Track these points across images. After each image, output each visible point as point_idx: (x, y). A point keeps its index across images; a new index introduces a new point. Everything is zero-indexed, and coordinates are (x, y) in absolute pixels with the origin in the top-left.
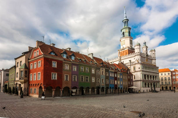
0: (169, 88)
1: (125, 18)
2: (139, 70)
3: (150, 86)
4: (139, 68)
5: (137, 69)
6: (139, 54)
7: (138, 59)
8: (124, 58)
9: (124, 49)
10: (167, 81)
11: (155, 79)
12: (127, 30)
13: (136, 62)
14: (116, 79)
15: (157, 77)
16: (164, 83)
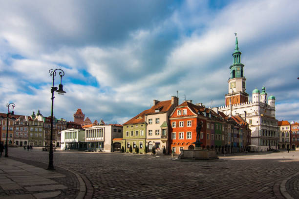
0: (286, 147)
1: (236, 51)
2: (258, 124)
3: (268, 144)
4: (257, 122)
5: (254, 123)
6: (258, 104)
7: (256, 111)
8: (236, 108)
9: (235, 94)
10: (285, 137)
11: (273, 135)
12: (240, 69)
13: (254, 114)
14: (238, 136)
15: (276, 133)
16: (281, 140)
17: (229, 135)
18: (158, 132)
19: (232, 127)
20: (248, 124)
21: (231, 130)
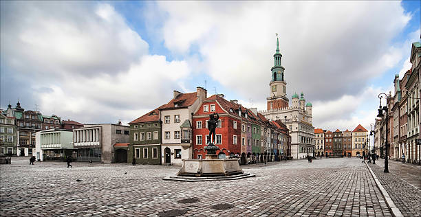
1: (277, 53)
2: (297, 130)
4: (297, 128)
5: (294, 129)
6: (297, 109)
7: (295, 116)
8: (277, 112)
9: (276, 98)
10: (320, 145)
11: (310, 142)
12: (281, 72)
13: (294, 120)
14: (278, 142)
15: (313, 140)
16: (317, 148)
17: (269, 140)
18: (178, 135)
19: (272, 132)
20: (288, 130)
21: (271, 135)
